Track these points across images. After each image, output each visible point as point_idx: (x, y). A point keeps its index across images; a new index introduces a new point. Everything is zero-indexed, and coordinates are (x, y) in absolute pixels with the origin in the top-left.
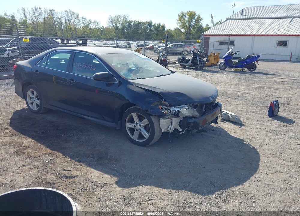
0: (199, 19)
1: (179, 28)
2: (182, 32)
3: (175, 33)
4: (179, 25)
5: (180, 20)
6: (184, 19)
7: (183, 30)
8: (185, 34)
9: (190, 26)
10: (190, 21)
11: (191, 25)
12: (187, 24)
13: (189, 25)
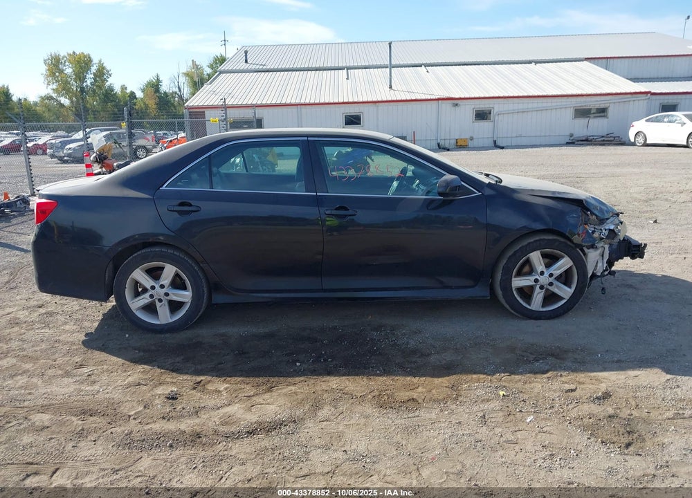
0: (102, 73)
1: (54, 95)
2: (62, 106)
3: (44, 109)
4: (51, 87)
5: (52, 74)
6: (61, 71)
7: (65, 101)
8: (74, 109)
9: (82, 90)
10: (80, 77)
11: (84, 88)
12: (74, 85)
13: (81, 88)
